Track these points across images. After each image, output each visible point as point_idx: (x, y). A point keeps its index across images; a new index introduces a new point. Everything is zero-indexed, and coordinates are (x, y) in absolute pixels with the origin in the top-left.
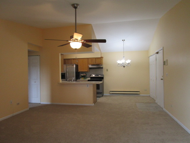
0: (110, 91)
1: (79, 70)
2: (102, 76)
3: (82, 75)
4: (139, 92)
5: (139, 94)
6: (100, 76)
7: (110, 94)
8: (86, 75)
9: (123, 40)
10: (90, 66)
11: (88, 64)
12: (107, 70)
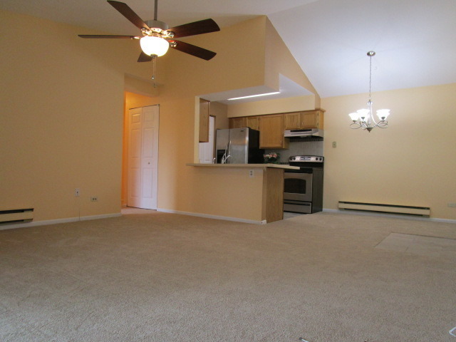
0: (340, 202)
1: (262, 145)
2: (318, 161)
3: (268, 155)
4: (428, 209)
5: (428, 216)
6: (313, 159)
7: (341, 209)
8: (278, 157)
9: (368, 54)
10: (289, 134)
11: (284, 128)
12: (334, 145)
